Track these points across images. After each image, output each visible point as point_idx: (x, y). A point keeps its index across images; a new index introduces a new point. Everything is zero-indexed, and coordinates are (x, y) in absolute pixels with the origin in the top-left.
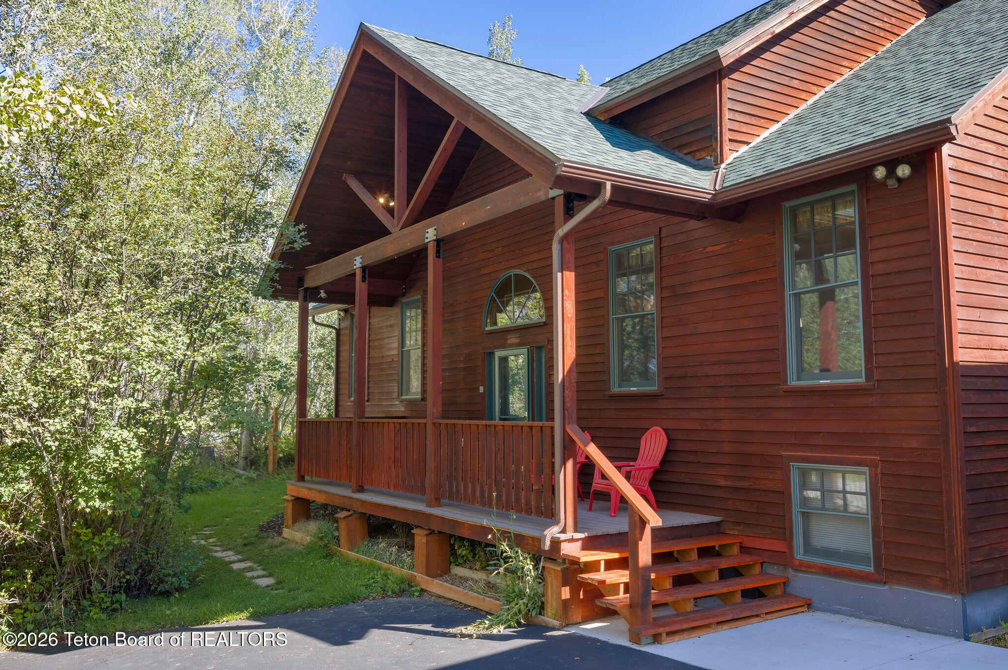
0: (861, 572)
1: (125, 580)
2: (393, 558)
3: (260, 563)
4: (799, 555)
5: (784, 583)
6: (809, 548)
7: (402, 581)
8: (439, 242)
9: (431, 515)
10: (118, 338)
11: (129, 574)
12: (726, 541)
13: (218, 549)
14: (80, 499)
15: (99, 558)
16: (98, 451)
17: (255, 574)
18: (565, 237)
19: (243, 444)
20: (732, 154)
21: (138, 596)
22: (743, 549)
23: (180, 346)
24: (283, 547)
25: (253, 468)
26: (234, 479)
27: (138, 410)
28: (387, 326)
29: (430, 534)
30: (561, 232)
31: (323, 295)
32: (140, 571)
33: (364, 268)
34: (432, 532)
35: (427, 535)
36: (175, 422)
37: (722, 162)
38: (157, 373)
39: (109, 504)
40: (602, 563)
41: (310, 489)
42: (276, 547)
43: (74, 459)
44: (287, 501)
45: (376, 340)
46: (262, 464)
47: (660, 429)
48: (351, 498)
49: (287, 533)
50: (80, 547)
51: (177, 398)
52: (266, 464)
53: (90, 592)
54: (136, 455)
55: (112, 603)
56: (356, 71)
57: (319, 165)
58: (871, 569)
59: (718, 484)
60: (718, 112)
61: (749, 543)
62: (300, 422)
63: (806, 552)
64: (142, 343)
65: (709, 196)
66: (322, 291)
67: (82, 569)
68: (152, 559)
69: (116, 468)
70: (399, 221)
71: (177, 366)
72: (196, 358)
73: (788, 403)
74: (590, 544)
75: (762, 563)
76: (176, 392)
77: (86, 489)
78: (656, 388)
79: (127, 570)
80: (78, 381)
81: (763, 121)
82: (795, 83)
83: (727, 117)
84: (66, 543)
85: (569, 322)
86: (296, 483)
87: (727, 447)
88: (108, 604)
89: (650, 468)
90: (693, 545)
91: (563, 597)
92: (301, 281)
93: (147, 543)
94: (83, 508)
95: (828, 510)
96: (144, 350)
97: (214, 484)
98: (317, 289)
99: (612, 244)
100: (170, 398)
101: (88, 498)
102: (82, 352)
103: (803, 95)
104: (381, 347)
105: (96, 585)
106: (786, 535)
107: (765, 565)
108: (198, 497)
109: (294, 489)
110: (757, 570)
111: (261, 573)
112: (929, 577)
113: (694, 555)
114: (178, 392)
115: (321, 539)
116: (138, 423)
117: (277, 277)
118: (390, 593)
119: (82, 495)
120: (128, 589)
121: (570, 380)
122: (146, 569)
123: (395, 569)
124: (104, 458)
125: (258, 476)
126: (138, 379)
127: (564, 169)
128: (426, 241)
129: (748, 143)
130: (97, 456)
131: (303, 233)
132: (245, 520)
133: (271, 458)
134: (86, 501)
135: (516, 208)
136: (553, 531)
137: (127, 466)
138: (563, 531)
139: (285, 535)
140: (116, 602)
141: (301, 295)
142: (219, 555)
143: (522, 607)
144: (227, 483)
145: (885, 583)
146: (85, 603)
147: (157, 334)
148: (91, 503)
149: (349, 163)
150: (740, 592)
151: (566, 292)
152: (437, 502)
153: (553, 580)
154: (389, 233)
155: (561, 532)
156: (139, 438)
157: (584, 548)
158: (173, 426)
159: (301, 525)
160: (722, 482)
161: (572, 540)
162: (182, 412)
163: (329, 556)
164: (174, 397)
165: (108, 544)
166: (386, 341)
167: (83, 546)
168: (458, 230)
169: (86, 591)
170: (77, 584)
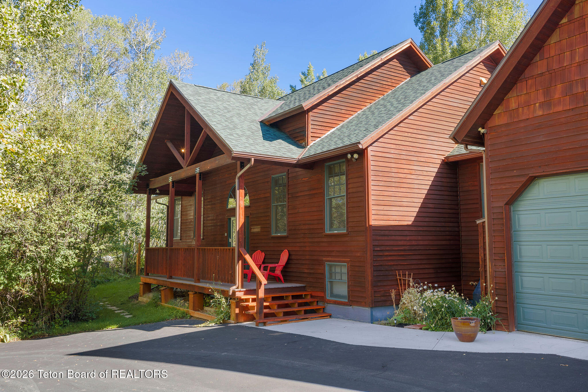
0: (344, 302)
1: (69, 314)
2: (181, 305)
3: (127, 310)
4: (328, 297)
5: (324, 308)
6: (332, 295)
7: (184, 313)
8: (200, 174)
9: (195, 286)
10: (68, 214)
11: (71, 312)
12: (307, 293)
13: (109, 306)
14: (52, 279)
15: (59, 304)
16: (59, 259)
17: (125, 314)
18: (241, 176)
19: (123, 261)
20: (312, 142)
21: (74, 322)
22: (312, 296)
23: (93, 217)
24: (138, 305)
25: (128, 273)
26: (119, 278)
27: (76, 243)
28: (189, 205)
29: (195, 294)
30: (239, 175)
31: (158, 191)
32: (75, 311)
33: (173, 182)
34: (196, 293)
35: (193, 294)
36: (91, 247)
37: (308, 145)
38: (84, 228)
39: (63, 281)
40: (251, 299)
41: (150, 279)
42: (135, 304)
43: (49, 263)
44: (141, 284)
45: (185, 211)
46: (133, 271)
47: (286, 250)
48: (166, 281)
49: (140, 299)
50: (51, 300)
51: (91, 237)
52: (135, 271)
53: (54, 318)
54: (75, 261)
55: (64, 323)
56: (168, 99)
57: (154, 137)
58: (347, 301)
59: (305, 272)
60: (307, 126)
61: (314, 294)
62: (147, 249)
63: (331, 296)
64: (78, 216)
65: (296, 161)
66: (157, 190)
67: (51, 309)
68: (80, 306)
69: (66, 266)
70: (186, 163)
71: (91, 224)
72: (99, 222)
73: (325, 240)
74: (247, 293)
75: (317, 302)
76: (91, 235)
77: (54, 274)
78: (286, 234)
79: (70, 310)
80: (53, 231)
81: (327, 128)
82: (343, 111)
83: (311, 127)
84: (45, 298)
85: (242, 209)
86: (146, 277)
87: (307, 257)
88: (62, 324)
89: (282, 266)
90: (290, 294)
91: (236, 312)
92: (148, 185)
93: (78, 300)
94: (53, 282)
95: (337, 280)
96: (78, 219)
97: (109, 280)
98: (155, 189)
99: (273, 175)
100: (88, 238)
101: (55, 278)
102: (54, 220)
103: (347, 116)
104: (187, 215)
105: (57, 315)
106: (323, 290)
107: (318, 302)
108: (101, 286)
109: (143, 279)
110: (315, 303)
111: (127, 314)
112: (362, 302)
113: (290, 298)
114: (92, 235)
115: (154, 300)
116: (75, 248)
117: (136, 185)
118: (178, 317)
119: (52, 277)
120: (70, 319)
121: (241, 231)
122: (77, 310)
123: (182, 309)
124: (62, 262)
125: (131, 276)
126: (76, 230)
127: (234, 154)
128: (196, 173)
129: (320, 137)
130: (59, 261)
131: (146, 168)
132: (123, 295)
133: (137, 268)
134: (54, 280)
135: (225, 163)
136: (234, 288)
137: (71, 265)
138: (238, 288)
139: (139, 300)
140: (66, 323)
141: (148, 192)
142: (110, 308)
143: (222, 317)
144: (115, 280)
145: (351, 305)
146: (53, 323)
147: (84, 212)
148: (56, 281)
149: (167, 135)
150: (303, 311)
151: (241, 198)
152: (198, 281)
153: (233, 306)
154: (182, 168)
155: (237, 288)
156: (76, 254)
157: (245, 294)
158: (90, 249)
159: (146, 295)
160: (306, 271)
161: (240, 291)
162: (93, 243)
163: (157, 306)
164: (90, 238)
165: (63, 298)
166: (188, 212)
167: (52, 299)
168: (207, 170)
169: (52, 318)
170: (49, 315)
